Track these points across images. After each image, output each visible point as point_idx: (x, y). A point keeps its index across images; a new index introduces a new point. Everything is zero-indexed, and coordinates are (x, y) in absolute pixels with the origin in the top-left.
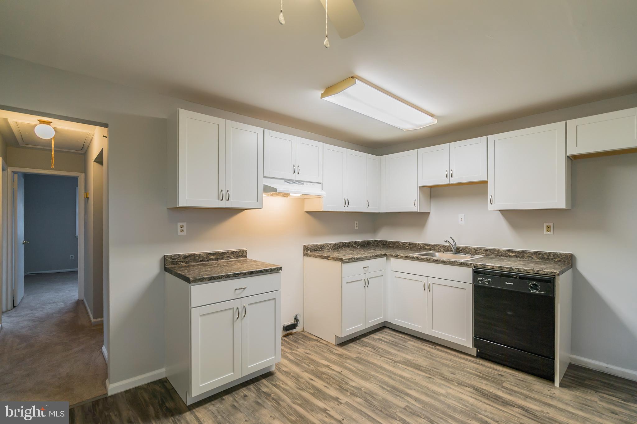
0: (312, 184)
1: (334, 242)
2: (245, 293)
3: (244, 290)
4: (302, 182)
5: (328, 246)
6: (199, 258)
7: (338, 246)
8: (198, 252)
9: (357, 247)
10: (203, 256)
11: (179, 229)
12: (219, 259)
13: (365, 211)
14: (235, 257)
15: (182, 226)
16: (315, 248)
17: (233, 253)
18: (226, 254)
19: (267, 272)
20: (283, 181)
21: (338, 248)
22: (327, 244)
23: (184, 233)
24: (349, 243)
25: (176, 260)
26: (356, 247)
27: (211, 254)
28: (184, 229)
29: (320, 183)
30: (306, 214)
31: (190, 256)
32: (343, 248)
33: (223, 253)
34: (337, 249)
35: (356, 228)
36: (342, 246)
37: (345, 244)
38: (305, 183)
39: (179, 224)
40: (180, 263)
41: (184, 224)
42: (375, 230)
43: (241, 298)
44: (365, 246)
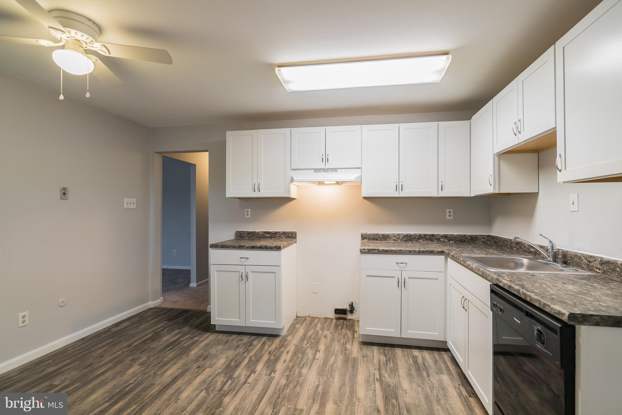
0: (347, 170)
1: (405, 232)
2: (247, 263)
3: (247, 259)
4: (335, 170)
5: (395, 237)
6: (258, 235)
7: (411, 238)
8: (257, 231)
9: (448, 241)
10: (260, 234)
11: (246, 213)
12: (272, 237)
13: (435, 195)
14: (285, 237)
15: (248, 212)
16: (374, 237)
17: (284, 233)
18: (278, 234)
19: (266, 249)
20: (313, 171)
21: (412, 240)
22: (392, 234)
23: (249, 216)
24: (433, 235)
25: (243, 235)
26: (445, 241)
27: (266, 233)
28: (249, 213)
29: (360, 168)
30: (365, 201)
31: (251, 233)
32: (421, 241)
33: (276, 233)
34: (410, 241)
35: (448, 217)
36: (419, 239)
37: (424, 236)
38: (339, 170)
39: (246, 210)
40: (245, 237)
41: (249, 210)
42: (489, 223)
43: (245, 265)
44: (464, 242)
